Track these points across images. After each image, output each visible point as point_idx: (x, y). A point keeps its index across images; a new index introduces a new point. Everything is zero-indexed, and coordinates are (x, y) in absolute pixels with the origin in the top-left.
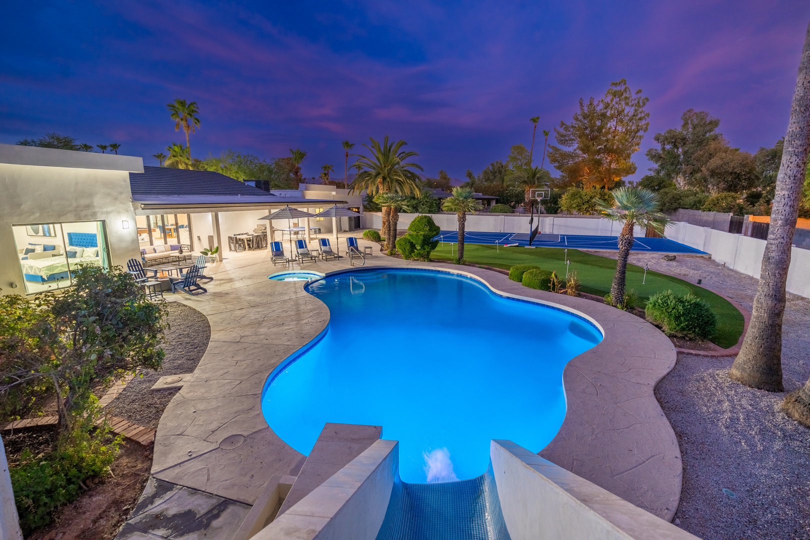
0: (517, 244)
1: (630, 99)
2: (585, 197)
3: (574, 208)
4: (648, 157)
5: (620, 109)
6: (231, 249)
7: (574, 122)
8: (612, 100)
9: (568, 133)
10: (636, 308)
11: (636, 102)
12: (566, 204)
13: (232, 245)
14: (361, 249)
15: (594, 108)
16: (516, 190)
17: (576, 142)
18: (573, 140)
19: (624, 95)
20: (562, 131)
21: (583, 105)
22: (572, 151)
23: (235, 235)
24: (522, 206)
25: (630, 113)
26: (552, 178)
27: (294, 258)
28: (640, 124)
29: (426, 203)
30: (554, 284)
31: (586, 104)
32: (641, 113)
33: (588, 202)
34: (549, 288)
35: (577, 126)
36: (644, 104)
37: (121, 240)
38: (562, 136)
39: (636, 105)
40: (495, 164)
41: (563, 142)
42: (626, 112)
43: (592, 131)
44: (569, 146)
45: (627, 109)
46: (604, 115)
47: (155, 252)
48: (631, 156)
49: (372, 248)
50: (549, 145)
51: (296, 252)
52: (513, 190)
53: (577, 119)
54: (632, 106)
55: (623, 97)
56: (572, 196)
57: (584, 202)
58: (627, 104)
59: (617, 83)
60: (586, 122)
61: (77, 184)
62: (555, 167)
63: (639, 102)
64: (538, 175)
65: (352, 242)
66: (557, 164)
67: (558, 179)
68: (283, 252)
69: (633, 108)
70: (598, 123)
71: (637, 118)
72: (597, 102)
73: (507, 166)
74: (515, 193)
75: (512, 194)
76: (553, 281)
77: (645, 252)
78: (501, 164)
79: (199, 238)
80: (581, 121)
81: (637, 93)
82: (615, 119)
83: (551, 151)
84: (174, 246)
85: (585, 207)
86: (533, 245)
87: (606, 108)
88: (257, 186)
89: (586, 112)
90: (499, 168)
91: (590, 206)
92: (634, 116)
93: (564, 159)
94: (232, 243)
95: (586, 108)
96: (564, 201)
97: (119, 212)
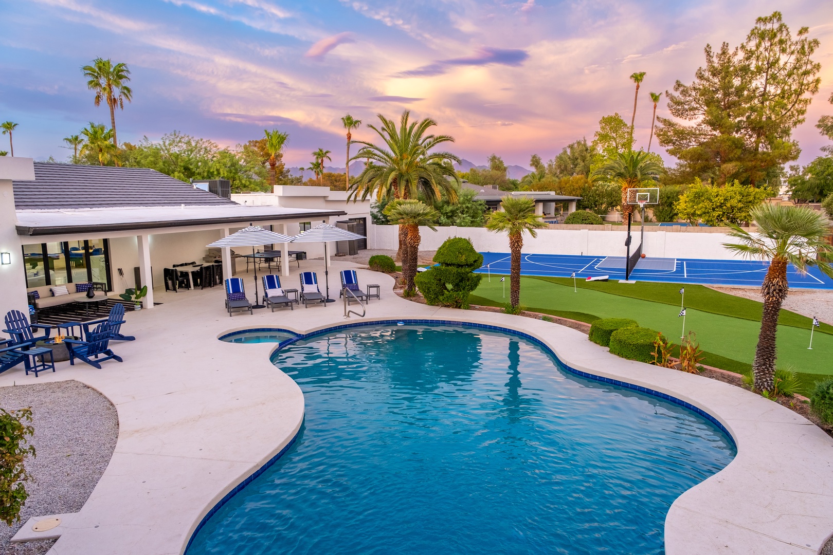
0: (606, 277)
1: (789, 43)
2: (716, 199)
3: (700, 216)
4: (821, 130)
5: (772, 59)
6: (167, 288)
7: (697, 81)
8: (758, 46)
9: (688, 99)
10: (795, 395)
11: (799, 47)
12: (685, 209)
13: (170, 282)
14: (363, 287)
15: (729, 59)
16: (609, 186)
17: (701, 112)
18: (696, 109)
19: (779, 36)
20: (677, 94)
21: (711, 54)
22: (695, 126)
23: (174, 266)
24: (617, 210)
25: (788, 65)
26: (664, 169)
27: (260, 303)
28: (805, 82)
29: (466, 210)
30: (659, 352)
31: (715, 54)
32: (806, 64)
33: (721, 206)
34: (653, 357)
35: (701, 87)
36: (812, 50)
38: (678, 103)
39: (798, 52)
40: (576, 146)
41: (679, 113)
42: (781, 63)
43: (726, 94)
44: (690, 119)
45: (783, 58)
46: (745, 69)
47: (53, 295)
48: (791, 132)
49: (379, 287)
50: (658, 118)
51: (264, 295)
52: (603, 186)
53: (701, 77)
54: (792, 53)
55: (776, 40)
56: (695, 197)
57: (714, 206)
58: (783, 51)
59: (766, 19)
60: (716, 80)
62: (667, 151)
63: (803, 47)
64: (642, 164)
65: (348, 277)
66: (671, 147)
67: (674, 170)
68: (244, 294)
69: (793, 57)
70: (737, 82)
71: (801, 71)
72: (735, 50)
73: (594, 149)
74: (606, 190)
75: (602, 192)
76: (659, 347)
77: (815, 289)
78: (585, 145)
79: (120, 271)
80: (708, 80)
81: (800, 33)
82: (764, 74)
83: (661, 126)
84: (82, 285)
85: (716, 214)
86: (633, 278)
87: (748, 59)
88: (211, 190)
89: (716, 65)
90: (581, 151)
91: (724, 213)
92: (795, 68)
93: (683, 139)
94: (170, 279)
95: (715, 60)
96: (682, 204)
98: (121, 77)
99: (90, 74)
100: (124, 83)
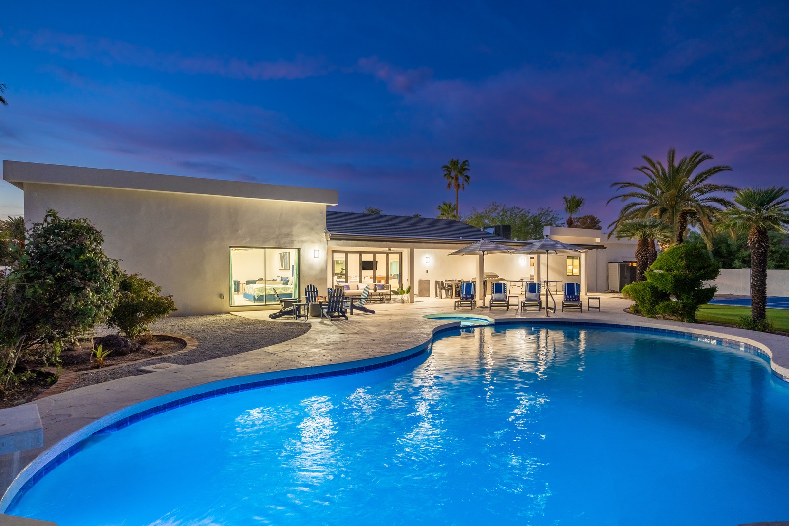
6: (437, 296)
13: (439, 291)
23: (446, 281)
37: (311, 267)
47: (358, 288)
49: (599, 299)
51: (491, 298)
61: (281, 214)
65: (571, 288)
68: (473, 295)
84: (379, 285)
88: (496, 234)
94: (439, 288)
97: (313, 242)
98: (464, 169)
99: (446, 170)
100: (466, 173)
